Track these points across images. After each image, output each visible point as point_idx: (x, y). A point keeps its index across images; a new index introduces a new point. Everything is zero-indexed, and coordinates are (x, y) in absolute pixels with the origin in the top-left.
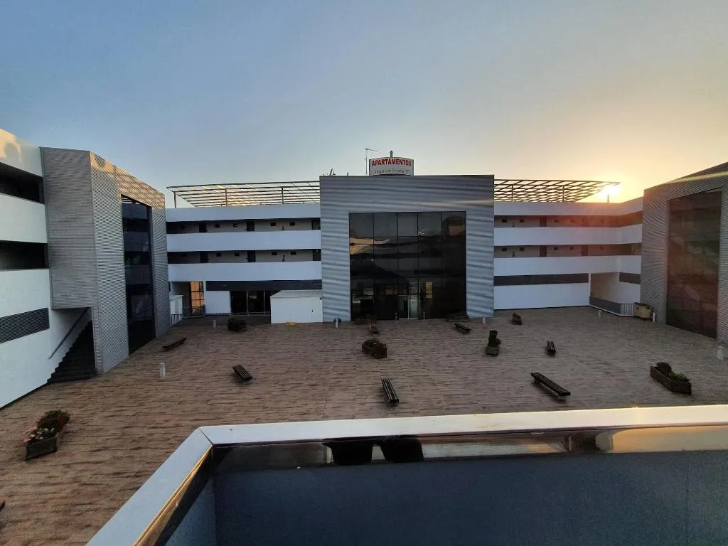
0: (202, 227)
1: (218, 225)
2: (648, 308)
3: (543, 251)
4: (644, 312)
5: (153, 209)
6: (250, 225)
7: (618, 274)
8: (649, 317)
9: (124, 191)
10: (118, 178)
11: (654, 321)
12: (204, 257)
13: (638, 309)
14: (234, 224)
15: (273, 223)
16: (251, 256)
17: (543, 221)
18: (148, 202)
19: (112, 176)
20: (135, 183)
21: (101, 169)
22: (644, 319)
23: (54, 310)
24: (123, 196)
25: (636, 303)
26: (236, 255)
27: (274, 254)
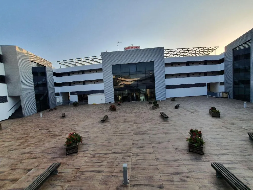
0: (68, 74)
1: (73, 73)
2: (227, 93)
3: (188, 75)
4: (225, 95)
5: (46, 67)
6: (83, 72)
7: (219, 83)
8: (227, 97)
9: (32, 60)
10: (29, 55)
11: (229, 98)
12: (70, 84)
13: (223, 94)
14: (78, 72)
15: (90, 71)
16: (84, 82)
17: (188, 64)
18: (44, 64)
19: (26, 55)
20: (37, 57)
21: (21, 52)
22: (225, 98)
23: (9, 96)
24: (31, 61)
25: (222, 92)
26: (79, 83)
27: (91, 82)
